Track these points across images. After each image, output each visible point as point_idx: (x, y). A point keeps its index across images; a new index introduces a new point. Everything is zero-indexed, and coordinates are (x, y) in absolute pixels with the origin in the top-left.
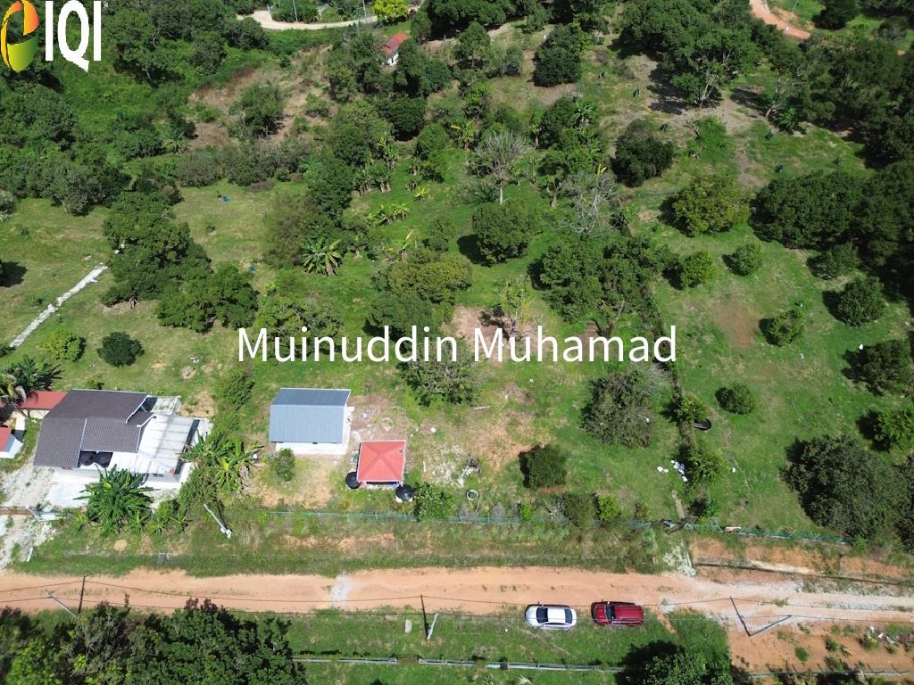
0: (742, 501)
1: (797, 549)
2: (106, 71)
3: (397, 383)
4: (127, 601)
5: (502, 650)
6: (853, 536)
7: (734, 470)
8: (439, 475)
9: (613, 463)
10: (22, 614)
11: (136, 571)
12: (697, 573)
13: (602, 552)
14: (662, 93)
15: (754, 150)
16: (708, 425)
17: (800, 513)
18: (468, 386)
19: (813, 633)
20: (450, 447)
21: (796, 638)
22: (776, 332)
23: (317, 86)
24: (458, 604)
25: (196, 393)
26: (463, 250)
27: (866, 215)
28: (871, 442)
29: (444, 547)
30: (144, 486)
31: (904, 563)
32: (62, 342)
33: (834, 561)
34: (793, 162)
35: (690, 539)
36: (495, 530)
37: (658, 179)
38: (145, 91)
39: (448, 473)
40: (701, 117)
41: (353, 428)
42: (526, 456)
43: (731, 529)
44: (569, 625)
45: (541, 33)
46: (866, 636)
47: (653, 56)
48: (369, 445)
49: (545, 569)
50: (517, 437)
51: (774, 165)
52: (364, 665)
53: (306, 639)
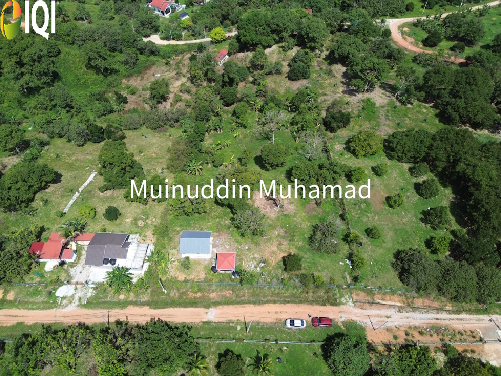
0: (374, 276)
1: (396, 295)
2: (81, 68)
3: (231, 227)
4: (127, 319)
5: (276, 337)
6: (419, 290)
7: (372, 263)
8: (249, 266)
9: (321, 261)
10: (86, 325)
11: (129, 307)
12: (355, 306)
13: (316, 297)
14: (348, 84)
15: (388, 114)
16: (361, 244)
17: (398, 280)
18: (261, 230)
19: (401, 329)
20: (253, 254)
21: (394, 331)
22: (392, 203)
23: (184, 76)
24: (258, 319)
25: (146, 232)
26: (257, 163)
27: (432, 150)
28: (430, 250)
29: (252, 296)
30: (128, 272)
31: (440, 300)
32: (88, 211)
33: (411, 300)
34: (405, 120)
35: (352, 292)
36: (273, 289)
37: (344, 129)
38: (101, 79)
39: (253, 266)
40: (365, 97)
41: (213, 247)
42: (285, 258)
43: (369, 287)
44: (303, 327)
45: (292, 51)
46: (422, 330)
47: (344, 64)
48: (221, 254)
49: (293, 305)
50: (281, 250)
51: (397, 122)
52: (222, 343)
53: (199, 333)
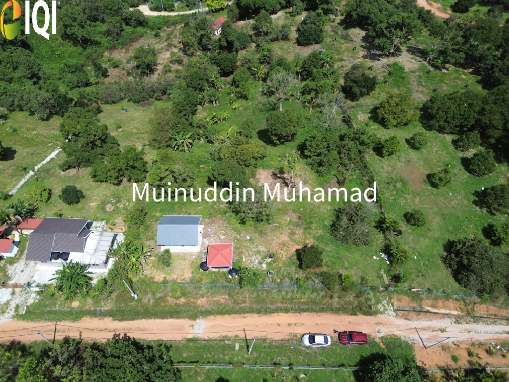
0: (420, 274)
1: (451, 301)
2: (57, 40)
3: (227, 212)
4: (81, 335)
5: (290, 359)
6: (482, 293)
7: (415, 258)
8: (251, 262)
9: (348, 254)
10: (21, 344)
11: (84, 319)
12: (397, 315)
13: (343, 303)
14: (369, 49)
15: (420, 80)
16: (400, 233)
17: (452, 280)
18: (268, 213)
19: (461, 346)
20: (257, 247)
21: (451, 349)
22: (436, 181)
23: (175, 47)
24: (264, 334)
25: (115, 219)
26: (260, 138)
27: (484, 115)
28: (489, 241)
29: (256, 302)
30: (87, 271)
32: (38, 192)
33: (471, 306)
34: (442, 86)
35: (392, 296)
36: (283, 293)
37: (368, 97)
38: (79, 51)
39: (257, 261)
40: (391, 62)
41: (204, 237)
42: (300, 251)
43: (415, 290)
44: (326, 345)
45: (300, 16)
46: (490, 348)
47: (362, 28)
48: (213, 246)
49: (312, 314)
50: (294, 241)
51: (432, 88)
52: (213, 369)
53: (181, 355)
